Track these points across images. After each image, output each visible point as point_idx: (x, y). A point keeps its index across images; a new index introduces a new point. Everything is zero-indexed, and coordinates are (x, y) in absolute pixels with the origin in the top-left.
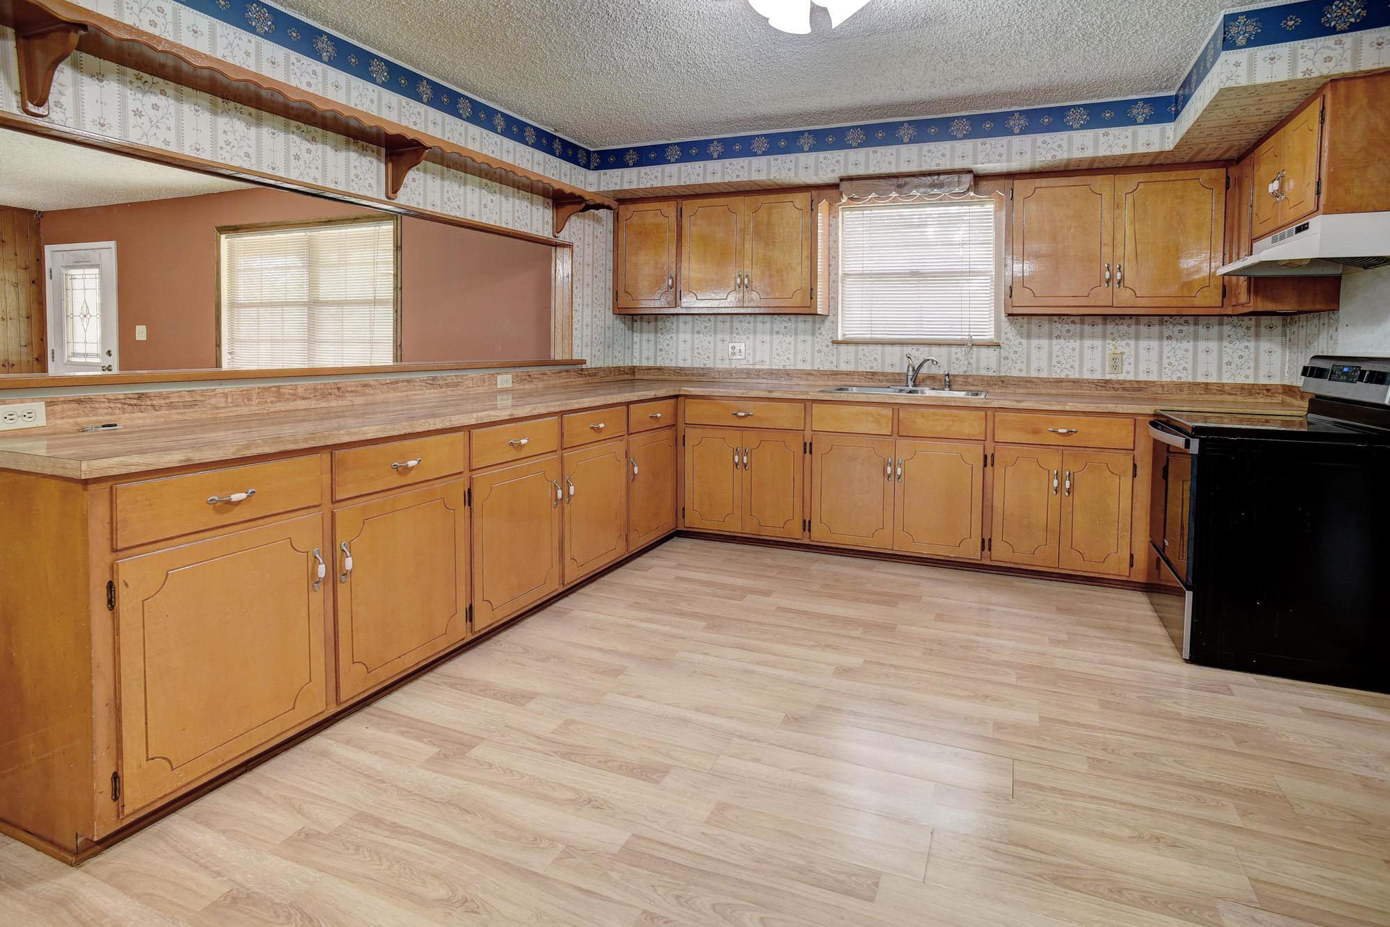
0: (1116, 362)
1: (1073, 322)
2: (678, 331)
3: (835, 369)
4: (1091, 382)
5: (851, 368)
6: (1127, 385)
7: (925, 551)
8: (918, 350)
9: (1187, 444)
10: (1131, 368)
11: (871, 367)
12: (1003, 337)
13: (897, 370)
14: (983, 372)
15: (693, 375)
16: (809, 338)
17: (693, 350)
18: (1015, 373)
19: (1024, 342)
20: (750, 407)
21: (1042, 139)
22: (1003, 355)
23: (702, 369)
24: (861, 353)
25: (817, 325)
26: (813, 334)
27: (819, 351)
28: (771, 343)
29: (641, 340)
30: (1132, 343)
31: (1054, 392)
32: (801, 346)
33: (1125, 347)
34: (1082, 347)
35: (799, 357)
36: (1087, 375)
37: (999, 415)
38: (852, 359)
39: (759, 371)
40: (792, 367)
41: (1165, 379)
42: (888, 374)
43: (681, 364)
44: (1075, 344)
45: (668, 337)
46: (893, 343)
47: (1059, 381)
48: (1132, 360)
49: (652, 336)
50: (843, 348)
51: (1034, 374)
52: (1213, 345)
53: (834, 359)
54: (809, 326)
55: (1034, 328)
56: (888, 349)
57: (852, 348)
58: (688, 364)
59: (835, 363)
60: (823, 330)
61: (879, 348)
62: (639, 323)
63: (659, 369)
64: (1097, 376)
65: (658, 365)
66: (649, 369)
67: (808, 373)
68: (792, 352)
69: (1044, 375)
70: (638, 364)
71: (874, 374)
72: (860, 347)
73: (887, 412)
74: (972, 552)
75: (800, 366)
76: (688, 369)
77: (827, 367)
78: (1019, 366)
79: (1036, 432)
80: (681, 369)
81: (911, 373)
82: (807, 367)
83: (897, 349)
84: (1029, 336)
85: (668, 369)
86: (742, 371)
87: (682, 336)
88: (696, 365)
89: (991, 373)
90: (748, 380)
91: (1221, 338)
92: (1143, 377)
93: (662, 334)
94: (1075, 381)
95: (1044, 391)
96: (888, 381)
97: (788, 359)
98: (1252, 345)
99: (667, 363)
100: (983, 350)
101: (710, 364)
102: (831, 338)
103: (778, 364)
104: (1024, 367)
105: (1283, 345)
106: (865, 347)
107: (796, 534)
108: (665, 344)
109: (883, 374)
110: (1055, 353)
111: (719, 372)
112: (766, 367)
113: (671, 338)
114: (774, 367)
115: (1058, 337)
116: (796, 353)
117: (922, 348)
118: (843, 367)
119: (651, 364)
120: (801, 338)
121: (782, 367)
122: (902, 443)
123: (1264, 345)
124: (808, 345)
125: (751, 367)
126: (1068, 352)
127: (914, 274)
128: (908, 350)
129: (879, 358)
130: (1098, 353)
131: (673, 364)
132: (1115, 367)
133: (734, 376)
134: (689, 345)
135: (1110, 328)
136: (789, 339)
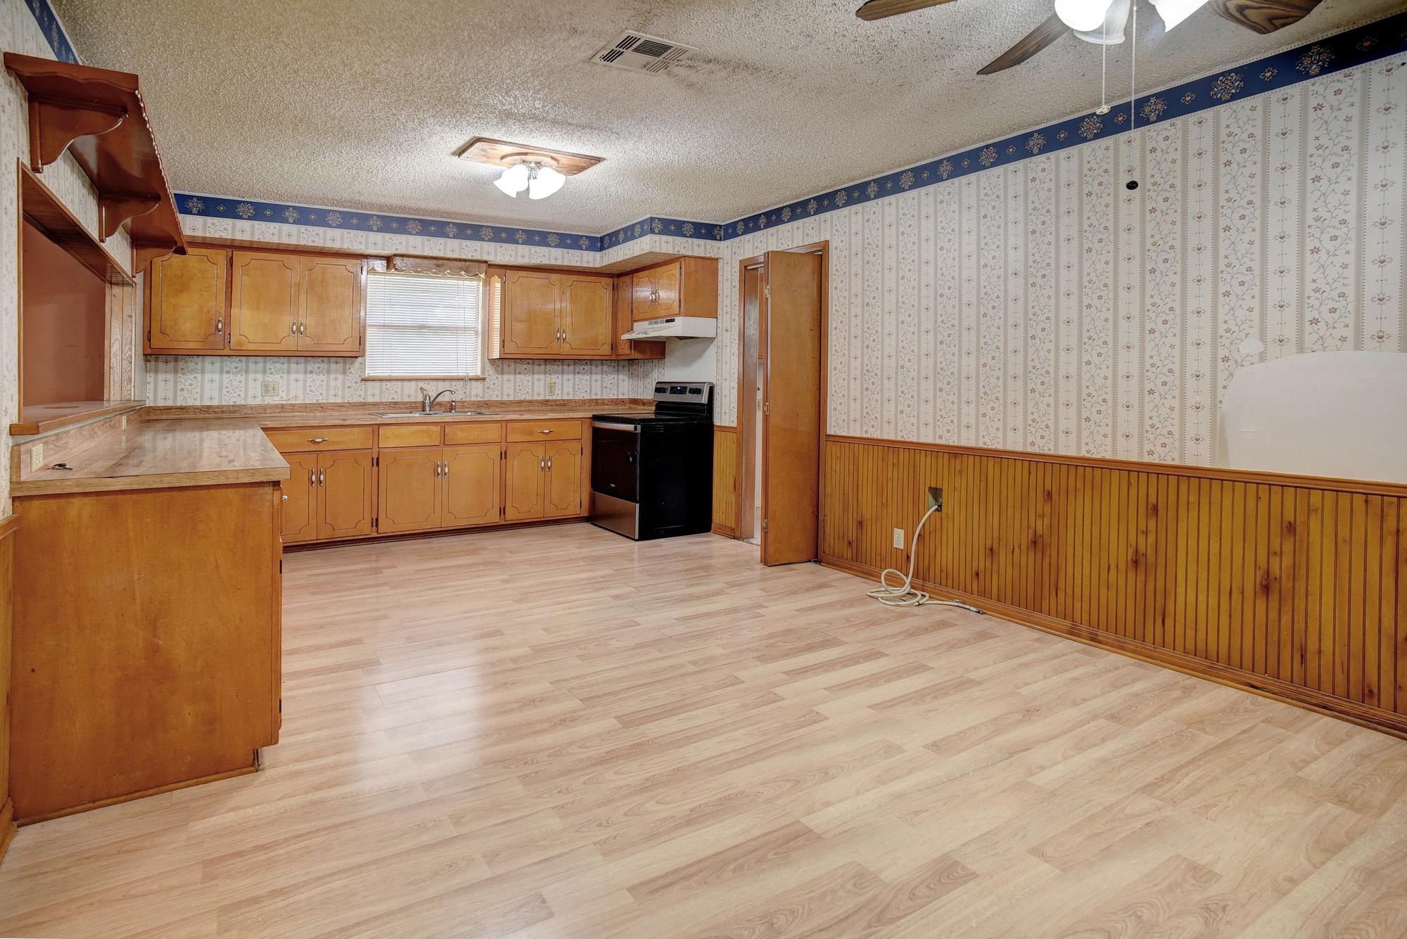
0: (552, 387)
1: (528, 363)
2: (203, 372)
3: (363, 401)
4: (538, 402)
5: (377, 400)
6: (558, 402)
7: (463, 523)
8: (428, 384)
9: (636, 428)
10: (559, 392)
11: (393, 398)
12: (487, 373)
13: (412, 399)
14: (473, 399)
15: (223, 412)
16: (340, 376)
17: (221, 389)
18: (494, 398)
19: (500, 376)
22: (486, 386)
23: (233, 406)
24: (384, 387)
25: (348, 366)
26: (344, 372)
27: (349, 387)
28: (305, 381)
29: (156, 379)
30: (560, 376)
31: (518, 409)
32: (333, 383)
33: (555, 378)
34: (533, 379)
35: (332, 392)
36: (536, 398)
37: (510, 425)
38: (377, 392)
39: (294, 405)
40: (325, 401)
41: (577, 398)
42: (407, 403)
43: (207, 403)
44: (529, 377)
45: (192, 377)
46: (409, 380)
47: (521, 402)
48: (560, 387)
49: (170, 377)
50: (370, 384)
51: (505, 398)
52: (599, 377)
53: (362, 393)
54: (340, 366)
55: (505, 367)
56: (406, 383)
57: (377, 384)
58: (215, 403)
59: (363, 396)
60: (352, 370)
61: (399, 383)
62: (153, 363)
63: (182, 408)
64: (542, 398)
65: (178, 405)
66: (170, 408)
67: (341, 406)
68: (324, 388)
69: (511, 398)
70: (152, 405)
71: (395, 403)
72: (384, 383)
73: (436, 429)
74: (494, 518)
75: (332, 400)
76: (218, 407)
77: (356, 399)
78: (496, 393)
79: (531, 433)
80: (209, 407)
81: (427, 401)
82: (339, 400)
83: (413, 384)
84: (502, 373)
85: (195, 408)
86: (276, 406)
87: (208, 376)
88: (224, 403)
89: (479, 399)
90: (282, 414)
91: (602, 373)
92: (565, 397)
93: (184, 374)
94: (529, 402)
95: (512, 409)
96: (407, 408)
97: (321, 394)
98: (616, 376)
99: (190, 403)
100: (474, 383)
101: (240, 402)
102: (360, 376)
103: (311, 399)
104: (499, 393)
105: (629, 377)
106: (388, 383)
107: (366, 530)
108: (187, 384)
109: (403, 403)
110: (518, 384)
111: (252, 408)
112: (299, 402)
113: (195, 378)
114: (307, 402)
115: (520, 373)
116: (327, 390)
117: (432, 383)
118: (370, 400)
119: (170, 403)
120: (332, 376)
121: (314, 402)
122: (446, 449)
123: (621, 377)
124: (339, 383)
125: (284, 402)
126: (525, 383)
127: (422, 327)
128: (421, 384)
129: (399, 390)
130: (542, 382)
131: (198, 403)
132: (551, 391)
133: (269, 411)
134: (216, 384)
135: (548, 367)
136: (321, 377)
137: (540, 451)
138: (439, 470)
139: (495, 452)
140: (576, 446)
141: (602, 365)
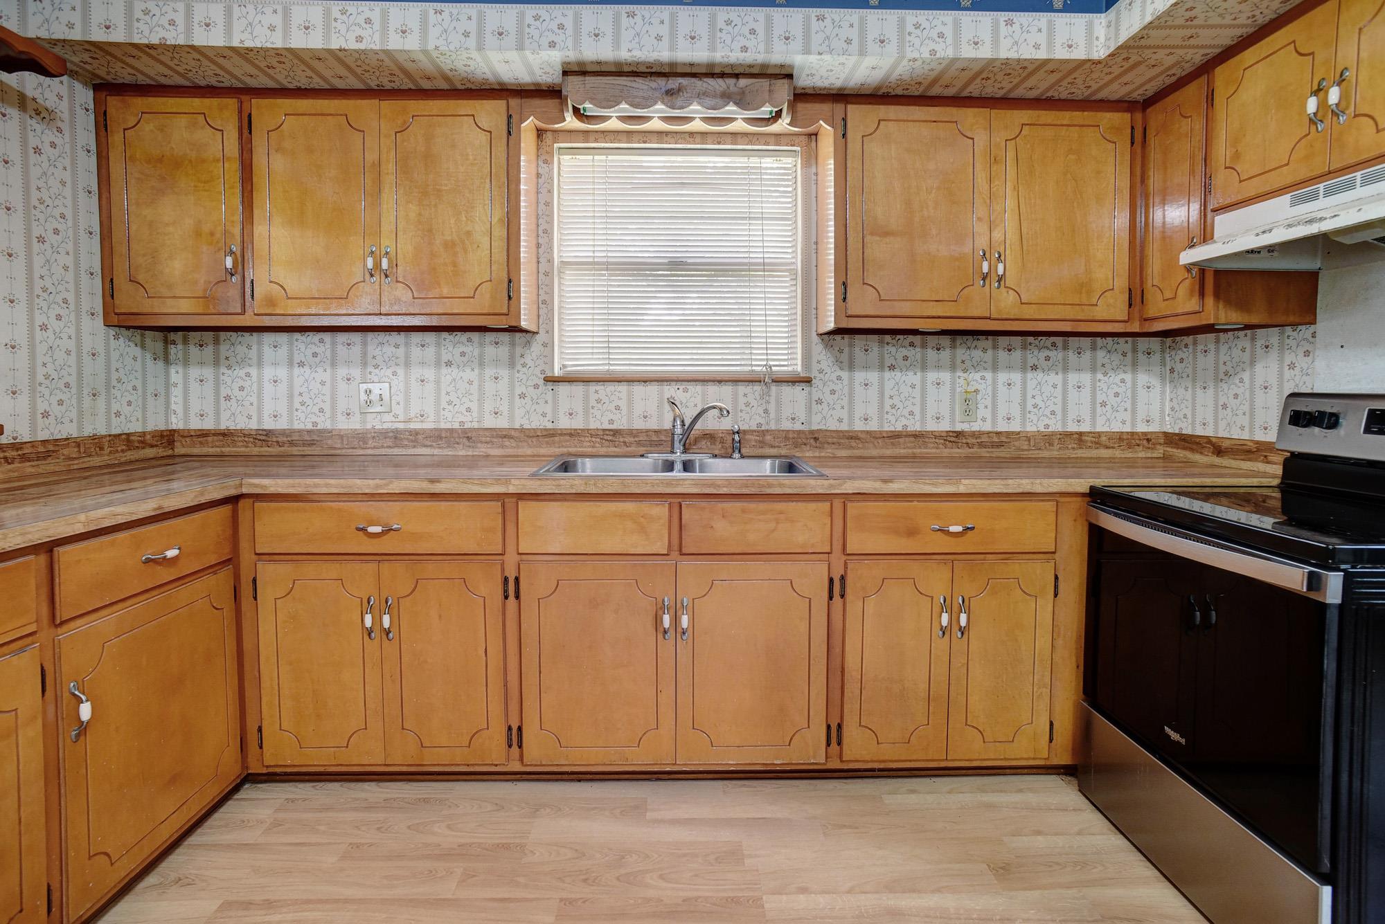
0: (968, 403)
1: (912, 345)
2: (260, 364)
3: (550, 426)
4: (936, 436)
5: (577, 423)
6: (984, 439)
7: (732, 761)
8: (686, 391)
10: (988, 414)
11: (611, 422)
12: (815, 367)
13: (653, 424)
14: (787, 425)
15: (292, 443)
16: (504, 373)
17: (291, 397)
18: (833, 425)
19: (845, 375)
20: (393, 513)
21: (914, 20)
22: (815, 397)
23: (309, 432)
24: (593, 397)
25: (519, 350)
26: (512, 364)
27: (522, 396)
28: (438, 382)
29: (186, 378)
30: (989, 375)
31: (888, 452)
32: (490, 387)
33: (979, 380)
34: (924, 382)
35: (488, 407)
36: (932, 426)
37: (853, 509)
38: (579, 408)
39: (416, 433)
40: (476, 425)
41: (1030, 428)
42: (640, 431)
43: (269, 425)
44: (914, 378)
45: (242, 373)
46: (645, 381)
47: (895, 436)
48: (989, 402)
49: (208, 372)
50: (563, 389)
51: (859, 426)
52: (1086, 378)
53: (548, 409)
54: (503, 351)
55: (858, 352)
56: (638, 389)
57: (578, 389)
58: (282, 424)
59: (549, 416)
60: (528, 360)
61: (623, 388)
62: (180, 347)
63: (225, 434)
64: (944, 426)
65: (223, 427)
66: (203, 434)
67: (503, 435)
68: (475, 397)
69: (873, 426)
70: (181, 426)
71: (616, 432)
72: (593, 387)
73: (660, 511)
74: (811, 753)
75: (490, 422)
76: (283, 433)
77: (537, 422)
78: (838, 413)
79: (912, 532)
80: (269, 433)
81: (679, 430)
82: (502, 423)
83: (653, 389)
84: (851, 367)
85: (245, 435)
86: (384, 434)
87: (268, 372)
88: (297, 426)
89: (798, 427)
90: (396, 451)
91: (1093, 369)
92: (1002, 427)
93: (229, 367)
94: (916, 436)
95: (874, 452)
96: (639, 443)
97: (469, 410)
98: (1128, 377)
99: (241, 423)
100: (787, 390)
101: (324, 423)
102: (543, 372)
103: (451, 419)
104: (844, 414)
105: (1163, 378)
106: (600, 387)
108: (236, 386)
109: (631, 433)
110: (887, 393)
111: (341, 437)
112: (428, 425)
113: (248, 375)
114: (443, 426)
115: (892, 368)
116: (481, 401)
117: (692, 388)
118: (564, 423)
119: (208, 424)
120: (489, 372)
121: (456, 426)
122: (686, 565)
123: (1143, 378)
124: (503, 385)
125: (401, 426)
126: (906, 390)
127: (676, 265)
128: (670, 391)
129: (623, 404)
130: (946, 389)
131: (253, 425)
132: (967, 412)
133: (371, 443)
134: (283, 388)
135: (961, 353)
136: (469, 374)
137: (936, 580)
138: (667, 621)
139: (814, 578)
140: (1042, 572)
141: (1094, 348)
